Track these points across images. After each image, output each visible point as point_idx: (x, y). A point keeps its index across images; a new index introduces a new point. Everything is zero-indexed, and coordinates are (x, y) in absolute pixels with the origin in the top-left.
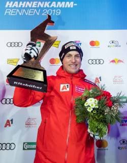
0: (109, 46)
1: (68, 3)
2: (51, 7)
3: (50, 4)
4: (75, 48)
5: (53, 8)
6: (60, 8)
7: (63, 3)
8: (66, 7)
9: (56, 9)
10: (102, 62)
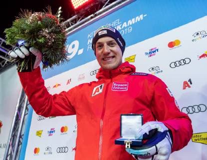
0: (193, 40)
1: (137, 18)
2: (123, 28)
3: (121, 27)
4: (105, 32)
5: (125, 28)
6: (131, 26)
7: (133, 20)
8: (136, 21)
9: (127, 27)
10: (188, 61)
